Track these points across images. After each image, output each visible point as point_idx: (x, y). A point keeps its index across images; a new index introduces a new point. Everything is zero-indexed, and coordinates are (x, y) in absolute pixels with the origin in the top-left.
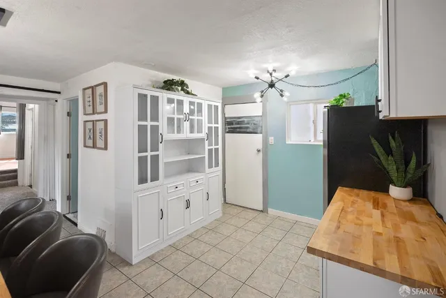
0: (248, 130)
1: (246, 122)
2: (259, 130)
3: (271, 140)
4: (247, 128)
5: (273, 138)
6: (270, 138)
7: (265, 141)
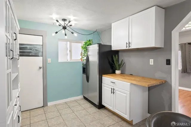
0: (30, 54)
1: (28, 48)
2: (40, 54)
3: (49, 60)
4: (30, 52)
5: (50, 59)
6: (48, 59)
7: (44, 62)
